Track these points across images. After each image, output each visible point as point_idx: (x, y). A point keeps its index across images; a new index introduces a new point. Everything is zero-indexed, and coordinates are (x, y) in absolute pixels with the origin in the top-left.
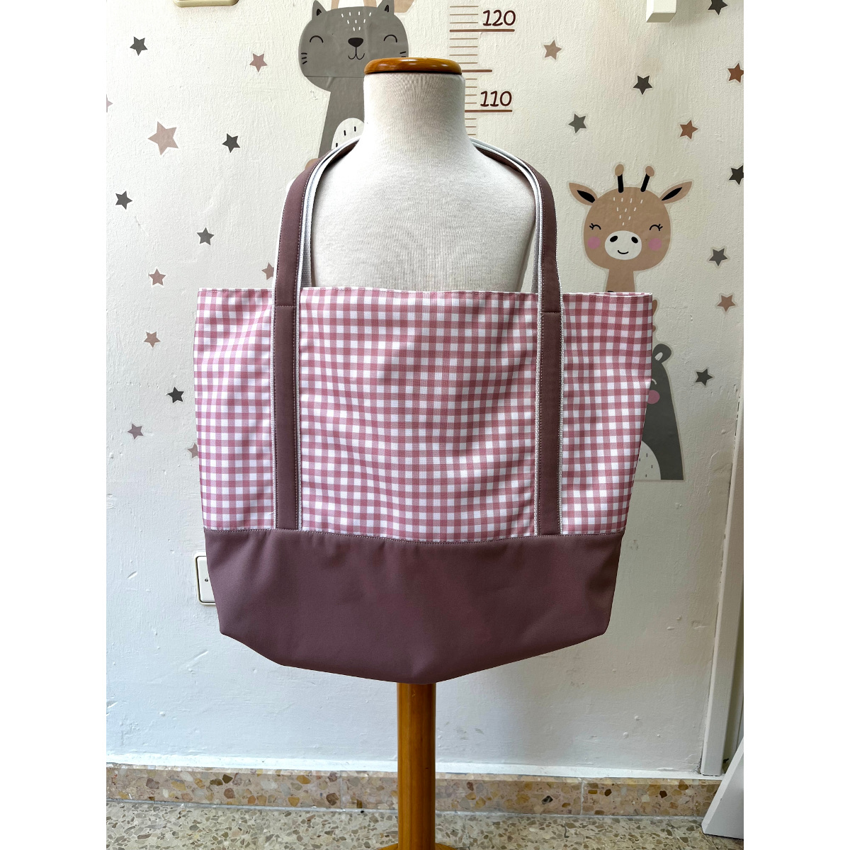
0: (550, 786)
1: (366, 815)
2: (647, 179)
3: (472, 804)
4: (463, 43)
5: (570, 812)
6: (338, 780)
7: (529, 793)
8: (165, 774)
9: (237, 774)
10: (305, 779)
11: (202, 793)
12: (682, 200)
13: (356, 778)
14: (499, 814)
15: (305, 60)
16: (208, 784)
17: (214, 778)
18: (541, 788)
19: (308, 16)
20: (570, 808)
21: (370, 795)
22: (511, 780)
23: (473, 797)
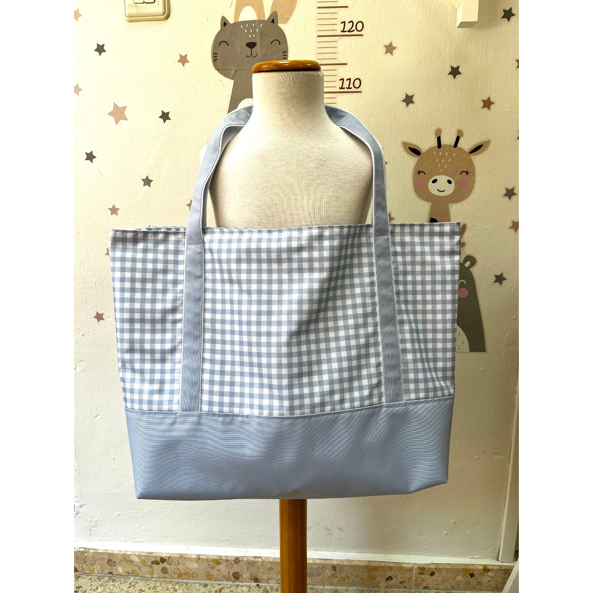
0: (391, 569)
1: (260, 588)
2: (458, 139)
3: (335, 581)
4: (327, 45)
5: (405, 587)
6: (241, 563)
7: (376, 574)
8: (120, 557)
9: (170, 557)
10: (217, 561)
11: (145, 570)
12: (483, 153)
13: (253, 561)
14: (355, 588)
15: (216, 58)
16: (150, 563)
17: (154, 560)
18: (384, 571)
19: (217, 27)
20: (405, 584)
21: (263, 573)
22: (363, 564)
23: (336, 576)
